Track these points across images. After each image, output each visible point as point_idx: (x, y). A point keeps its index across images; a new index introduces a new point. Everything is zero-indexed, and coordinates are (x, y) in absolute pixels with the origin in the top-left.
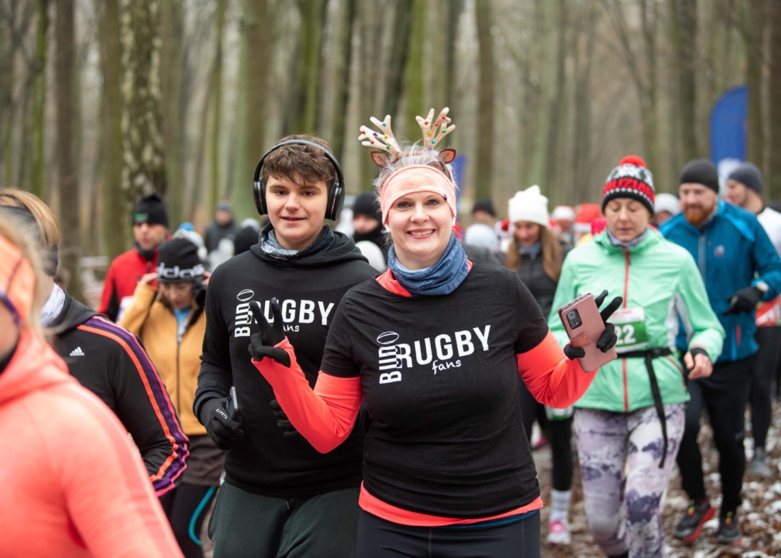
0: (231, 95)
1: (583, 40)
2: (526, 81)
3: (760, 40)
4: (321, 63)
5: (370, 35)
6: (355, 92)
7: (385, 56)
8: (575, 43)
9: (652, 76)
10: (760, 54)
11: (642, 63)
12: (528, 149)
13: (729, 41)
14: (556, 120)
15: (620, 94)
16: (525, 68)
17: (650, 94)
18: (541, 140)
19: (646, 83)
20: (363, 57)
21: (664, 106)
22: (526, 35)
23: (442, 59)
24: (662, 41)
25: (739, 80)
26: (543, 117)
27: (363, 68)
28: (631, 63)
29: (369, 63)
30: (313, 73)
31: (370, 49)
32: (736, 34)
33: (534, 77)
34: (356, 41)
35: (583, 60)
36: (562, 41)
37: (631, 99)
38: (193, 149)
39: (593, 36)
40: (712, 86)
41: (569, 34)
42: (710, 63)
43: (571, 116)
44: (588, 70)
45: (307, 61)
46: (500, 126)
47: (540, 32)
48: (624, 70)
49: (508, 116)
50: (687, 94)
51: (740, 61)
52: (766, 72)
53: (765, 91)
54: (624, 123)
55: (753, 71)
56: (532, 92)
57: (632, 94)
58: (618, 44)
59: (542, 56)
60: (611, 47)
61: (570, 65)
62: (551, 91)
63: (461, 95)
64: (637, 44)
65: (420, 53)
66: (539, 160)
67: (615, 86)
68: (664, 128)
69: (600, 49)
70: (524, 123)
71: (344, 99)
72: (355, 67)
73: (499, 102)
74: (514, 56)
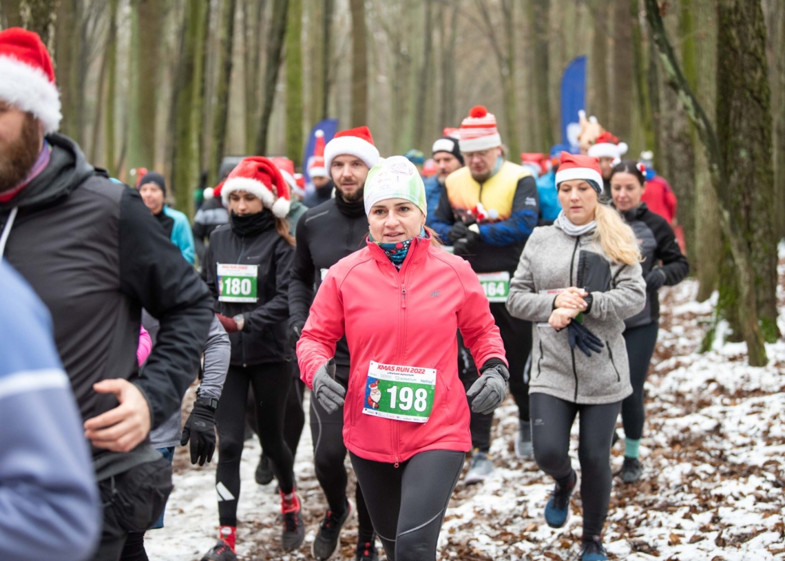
0: (124, 64)
1: (448, 13)
2: (397, 51)
3: (606, 15)
4: (207, 35)
5: (251, 9)
6: (238, 61)
7: (266, 28)
8: (440, 16)
9: (510, 47)
10: (605, 27)
11: (501, 36)
12: (400, 113)
13: (578, 15)
14: (424, 86)
15: (482, 62)
16: (396, 41)
17: (508, 62)
18: (411, 105)
19: (505, 53)
20: (246, 28)
21: (521, 74)
22: (397, 9)
23: (320, 31)
24: (519, 15)
25: (588, 51)
26: (412, 85)
27: (246, 39)
28: (492, 36)
29: (251, 33)
30: (199, 44)
31: (251, 21)
32: (584, 9)
33: (404, 49)
34: (239, 15)
35: (448, 31)
36: (429, 14)
37: (492, 68)
38: (91, 115)
39: (457, 11)
40: (564, 57)
41: (435, 9)
42: (561, 35)
43: (438, 83)
44: (452, 42)
45: (194, 33)
46: (372, 92)
47: (409, 6)
48: (485, 42)
49: (381, 82)
50: (542, 63)
51: (588, 33)
52: (610, 43)
53: (610, 60)
54: (486, 89)
55: (599, 43)
56: (403, 61)
57: (493, 61)
58: (479, 17)
59: (410, 28)
60: (473, 20)
61: (436, 36)
62: (420, 60)
63: (337, 64)
64: (496, 18)
65: (299, 25)
66: (409, 123)
67: (478, 55)
68: (521, 94)
69: (464, 22)
70: (396, 89)
71: (228, 67)
72: (238, 38)
73: (371, 70)
74: (386, 29)
